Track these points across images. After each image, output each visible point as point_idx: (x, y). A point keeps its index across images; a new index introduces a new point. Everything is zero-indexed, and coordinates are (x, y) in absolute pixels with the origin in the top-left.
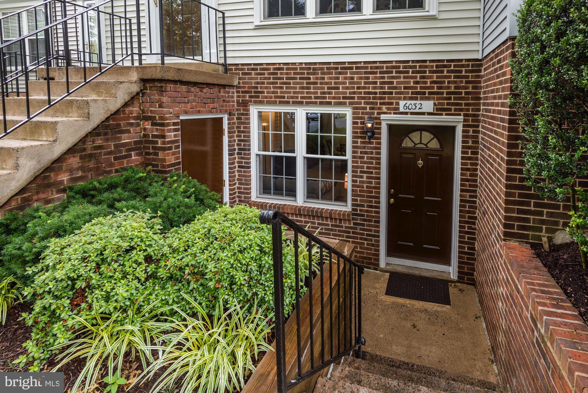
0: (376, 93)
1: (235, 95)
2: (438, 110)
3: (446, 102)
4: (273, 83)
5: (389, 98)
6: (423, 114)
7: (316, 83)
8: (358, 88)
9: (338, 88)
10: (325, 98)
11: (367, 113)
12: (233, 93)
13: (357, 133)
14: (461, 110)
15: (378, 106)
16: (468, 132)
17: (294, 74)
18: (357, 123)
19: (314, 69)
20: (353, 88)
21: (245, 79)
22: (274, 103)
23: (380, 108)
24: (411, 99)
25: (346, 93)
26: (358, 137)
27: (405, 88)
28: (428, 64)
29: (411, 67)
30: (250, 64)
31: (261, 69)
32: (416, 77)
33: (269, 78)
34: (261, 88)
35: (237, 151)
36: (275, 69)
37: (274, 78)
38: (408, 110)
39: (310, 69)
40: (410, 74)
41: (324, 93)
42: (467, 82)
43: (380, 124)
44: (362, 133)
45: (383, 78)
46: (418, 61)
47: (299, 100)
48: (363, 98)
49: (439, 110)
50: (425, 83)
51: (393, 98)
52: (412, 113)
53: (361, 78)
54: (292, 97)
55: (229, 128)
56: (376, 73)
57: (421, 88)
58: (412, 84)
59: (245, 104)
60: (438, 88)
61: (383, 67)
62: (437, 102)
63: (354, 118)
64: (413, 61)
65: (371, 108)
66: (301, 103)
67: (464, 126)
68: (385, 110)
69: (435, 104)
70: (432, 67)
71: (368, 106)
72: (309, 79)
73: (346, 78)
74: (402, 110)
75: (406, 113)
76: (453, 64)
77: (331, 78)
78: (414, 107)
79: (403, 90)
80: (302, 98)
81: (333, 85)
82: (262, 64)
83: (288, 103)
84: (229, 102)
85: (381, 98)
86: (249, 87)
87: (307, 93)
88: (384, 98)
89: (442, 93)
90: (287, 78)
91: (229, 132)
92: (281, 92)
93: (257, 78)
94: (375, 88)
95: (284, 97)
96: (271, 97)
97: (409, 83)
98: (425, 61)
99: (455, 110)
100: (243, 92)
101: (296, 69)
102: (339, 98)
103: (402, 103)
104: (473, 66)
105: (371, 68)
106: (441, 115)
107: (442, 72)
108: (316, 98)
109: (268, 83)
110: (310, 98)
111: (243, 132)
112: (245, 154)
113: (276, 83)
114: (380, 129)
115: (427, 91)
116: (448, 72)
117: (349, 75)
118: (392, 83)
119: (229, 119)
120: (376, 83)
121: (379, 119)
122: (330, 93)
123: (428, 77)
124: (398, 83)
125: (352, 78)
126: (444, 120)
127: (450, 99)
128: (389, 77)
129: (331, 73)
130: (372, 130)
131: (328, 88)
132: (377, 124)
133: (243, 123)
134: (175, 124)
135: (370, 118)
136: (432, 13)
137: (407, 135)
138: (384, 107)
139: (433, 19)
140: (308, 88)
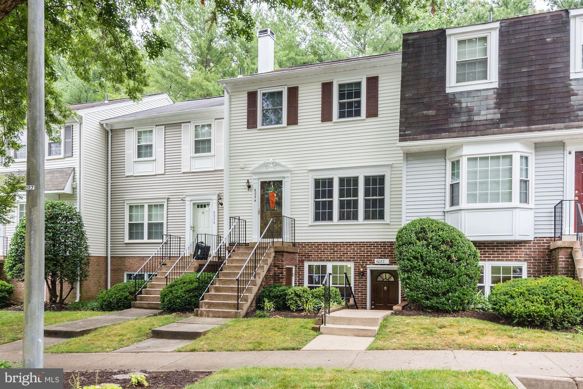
0: (364, 256)
1: (298, 257)
2: (391, 263)
3: (394, 259)
4: (317, 251)
5: (370, 258)
6: (385, 265)
7: (337, 251)
8: (357, 253)
9: (348, 254)
10: (342, 258)
11: (361, 265)
13: (356, 274)
15: (366, 261)
17: (327, 247)
18: (356, 269)
19: (336, 245)
20: (354, 253)
21: (303, 249)
22: (317, 260)
23: (366, 263)
24: (379, 258)
25: (351, 256)
27: (377, 253)
29: (379, 244)
30: (306, 243)
31: (311, 245)
32: (381, 249)
33: (315, 249)
34: (311, 253)
36: (318, 245)
37: (317, 249)
38: (378, 263)
39: (334, 245)
40: (379, 248)
41: (341, 256)
45: (368, 249)
46: (382, 242)
47: (329, 259)
48: (359, 258)
50: (385, 251)
51: (372, 258)
52: (381, 265)
53: (358, 249)
54: (326, 258)
55: (295, 273)
56: (364, 247)
57: (384, 253)
59: (302, 262)
60: (391, 253)
61: (367, 244)
63: (355, 267)
64: (380, 242)
65: (363, 263)
66: (330, 260)
69: (390, 260)
70: (388, 244)
72: (334, 249)
73: (351, 249)
74: (376, 263)
75: (378, 265)
77: (344, 249)
78: (381, 262)
79: (376, 255)
80: (331, 258)
81: (345, 252)
82: (312, 243)
83: (324, 260)
84: (295, 260)
85: (367, 258)
86: (305, 253)
87: (333, 256)
89: (393, 256)
90: (323, 249)
91: (295, 275)
92: (321, 256)
93: (309, 249)
94: (364, 253)
95: (322, 258)
96: (316, 258)
97: (379, 251)
98: (385, 242)
100: (301, 256)
101: (328, 245)
102: (348, 258)
105: (362, 245)
106: (392, 265)
107: (393, 246)
108: (337, 258)
109: (314, 251)
110: (335, 258)
111: (301, 275)
113: (318, 251)
114: (367, 272)
115: (386, 255)
117: (352, 248)
119: (295, 269)
120: (364, 251)
121: (366, 267)
122: (343, 256)
123: (387, 249)
124: (374, 251)
125: (354, 249)
126: (393, 267)
128: (370, 249)
129: (345, 247)
130: (363, 272)
131: (343, 254)
132: (365, 269)
133: (301, 271)
134: (285, 268)
135: (362, 267)
136: (388, 222)
137: (379, 275)
138: (368, 262)
139: (388, 224)
140: (333, 253)
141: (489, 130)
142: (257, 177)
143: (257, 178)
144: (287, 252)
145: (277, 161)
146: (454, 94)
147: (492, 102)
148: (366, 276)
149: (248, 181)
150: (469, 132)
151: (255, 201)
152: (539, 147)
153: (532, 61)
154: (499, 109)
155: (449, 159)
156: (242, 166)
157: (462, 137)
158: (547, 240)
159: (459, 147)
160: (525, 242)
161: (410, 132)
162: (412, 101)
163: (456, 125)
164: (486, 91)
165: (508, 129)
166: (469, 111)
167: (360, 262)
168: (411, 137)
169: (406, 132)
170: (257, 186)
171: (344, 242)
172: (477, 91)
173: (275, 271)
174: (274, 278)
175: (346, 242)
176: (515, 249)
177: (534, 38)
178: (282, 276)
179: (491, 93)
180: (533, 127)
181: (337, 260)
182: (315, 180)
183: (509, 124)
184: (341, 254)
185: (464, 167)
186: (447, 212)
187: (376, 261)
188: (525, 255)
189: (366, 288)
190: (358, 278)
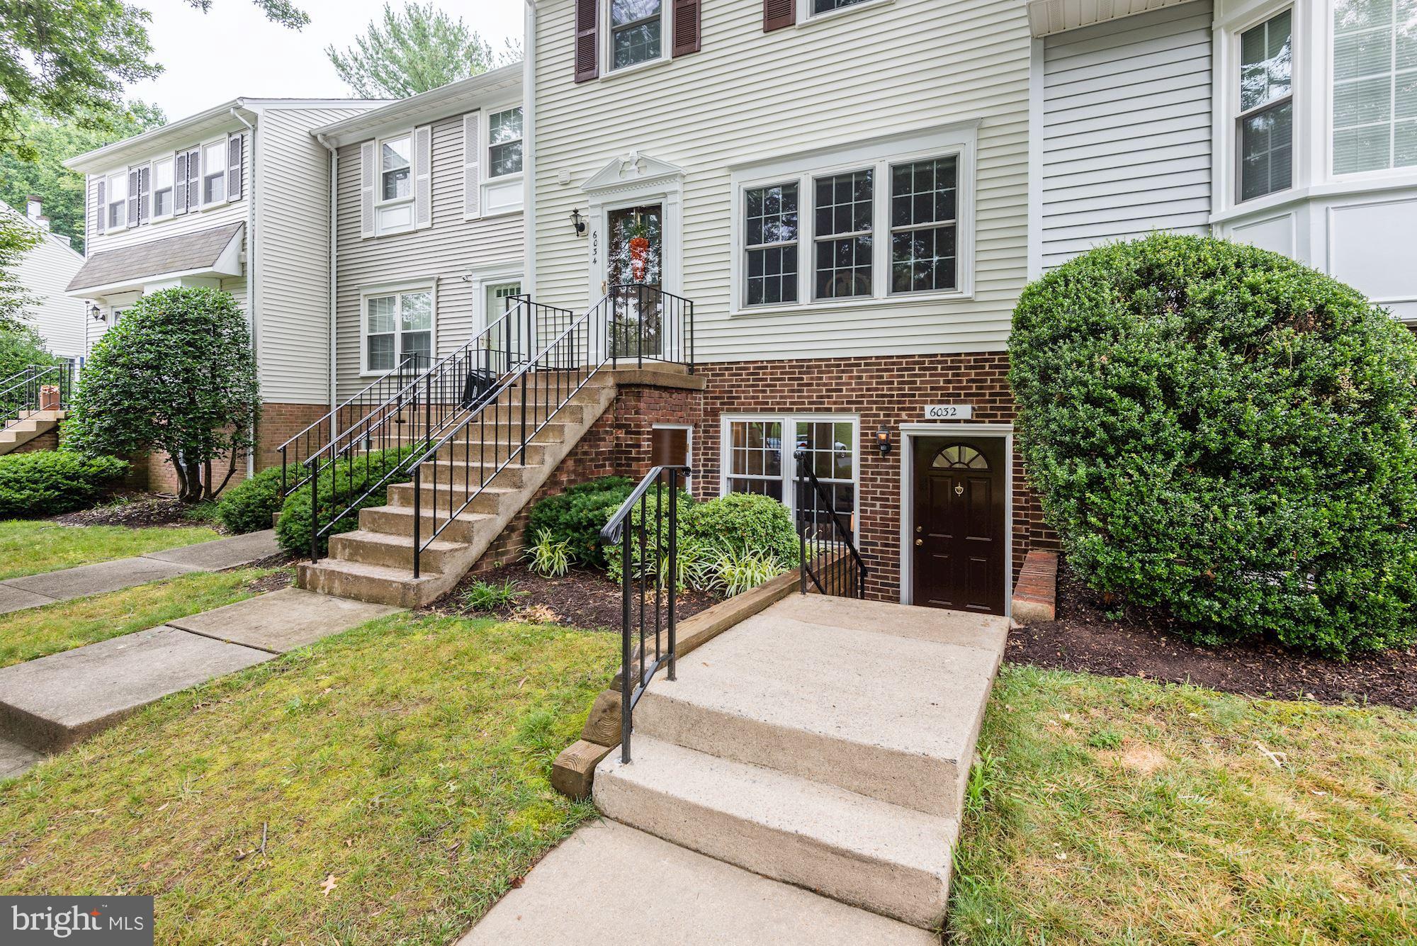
0: (892, 396)
1: (702, 401)
2: (977, 416)
3: (989, 405)
4: (753, 386)
5: (910, 402)
6: (958, 421)
7: (811, 385)
8: (868, 390)
9: (841, 390)
10: (823, 403)
11: (880, 422)
12: (700, 399)
14: (1010, 416)
15: (896, 412)
17: (782, 373)
18: (867, 434)
19: (808, 367)
20: (861, 390)
21: (716, 381)
22: (755, 410)
23: (898, 415)
24: (941, 402)
25: (852, 396)
26: (868, 453)
27: (932, 389)
28: (963, 357)
29: (939, 362)
30: (723, 363)
31: (737, 369)
32: (947, 375)
33: (748, 380)
34: (737, 392)
35: (702, 473)
36: (755, 368)
37: (754, 380)
38: (936, 417)
39: (802, 367)
40: (939, 371)
41: (822, 397)
43: (899, 435)
44: (873, 447)
45: (903, 376)
46: (949, 355)
47: (788, 406)
48: (875, 403)
49: (979, 417)
50: (960, 381)
51: (916, 402)
52: (943, 421)
53: (872, 377)
54: (778, 403)
55: (694, 443)
56: (892, 370)
57: (954, 388)
58: (942, 384)
59: (714, 413)
60: (978, 388)
61: (901, 363)
62: (976, 406)
63: (862, 428)
64: (942, 355)
65: (885, 415)
66: (790, 410)
67: (1015, 437)
68: (905, 418)
69: (973, 409)
70: (969, 361)
71: (882, 413)
72: (802, 379)
73: (851, 378)
74: (928, 416)
75: (934, 421)
76: (997, 357)
77: (831, 378)
78: (945, 413)
79: (929, 392)
80: (792, 403)
81: (834, 387)
82: (738, 363)
83: (772, 410)
84: (695, 410)
85: (899, 402)
86: (720, 392)
87: (799, 397)
88: (904, 402)
89: (984, 395)
90: (771, 380)
91: (694, 449)
92: (763, 397)
93: (732, 380)
94: (890, 390)
95: (767, 404)
96: (750, 404)
97: (938, 382)
98: (959, 355)
99: (1002, 416)
100: (712, 398)
101: (784, 367)
102: (843, 403)
103: (928, 408)
105: (885, 364)
106: (984, 422)
107: (983, 367)
108: (810, 403)
109: (746, 386)
110: (803, 403)
111: (712, 448)
112: (712, 477)
113: (758, 386)
114: (898, 441)
115: (962, 392)
116: (991, 367)
117: (855, 374)
118: (915, 382)
119: (694, 432)
120: (892, 383)
121: (897, 428)
122: (829, 397)
123: (964, 375)
124: (922, 382)
125: (860, 377)
126: (987, 429)
127: (995, 401)
128: (909, 376)
129: (833, 371)
131: (828, 390)
132: (894, 435)
133: (711, 437)
134: (648, 433)
135: (884, 428)
136: (968, 294)
137: (940, 451)
138: (904, 413)
139: (969, 301)
140: (799, 391)
143: (599, 202)
144: (656, 387)
145: (648, 155)
148: (898, 454)
149: (576, 213)
151: (595, 262)
156: (564, 177)
167: (878, 415)
171: (829, 359)
173: (617, 438)
174: (617, 458)
175: (834, 359)
178: (639, 453)
181: (810, 410)
182: (749, 192)
184: (821, 391)
187: (929, 410)
189: (898, 488)
190: (873, 460)
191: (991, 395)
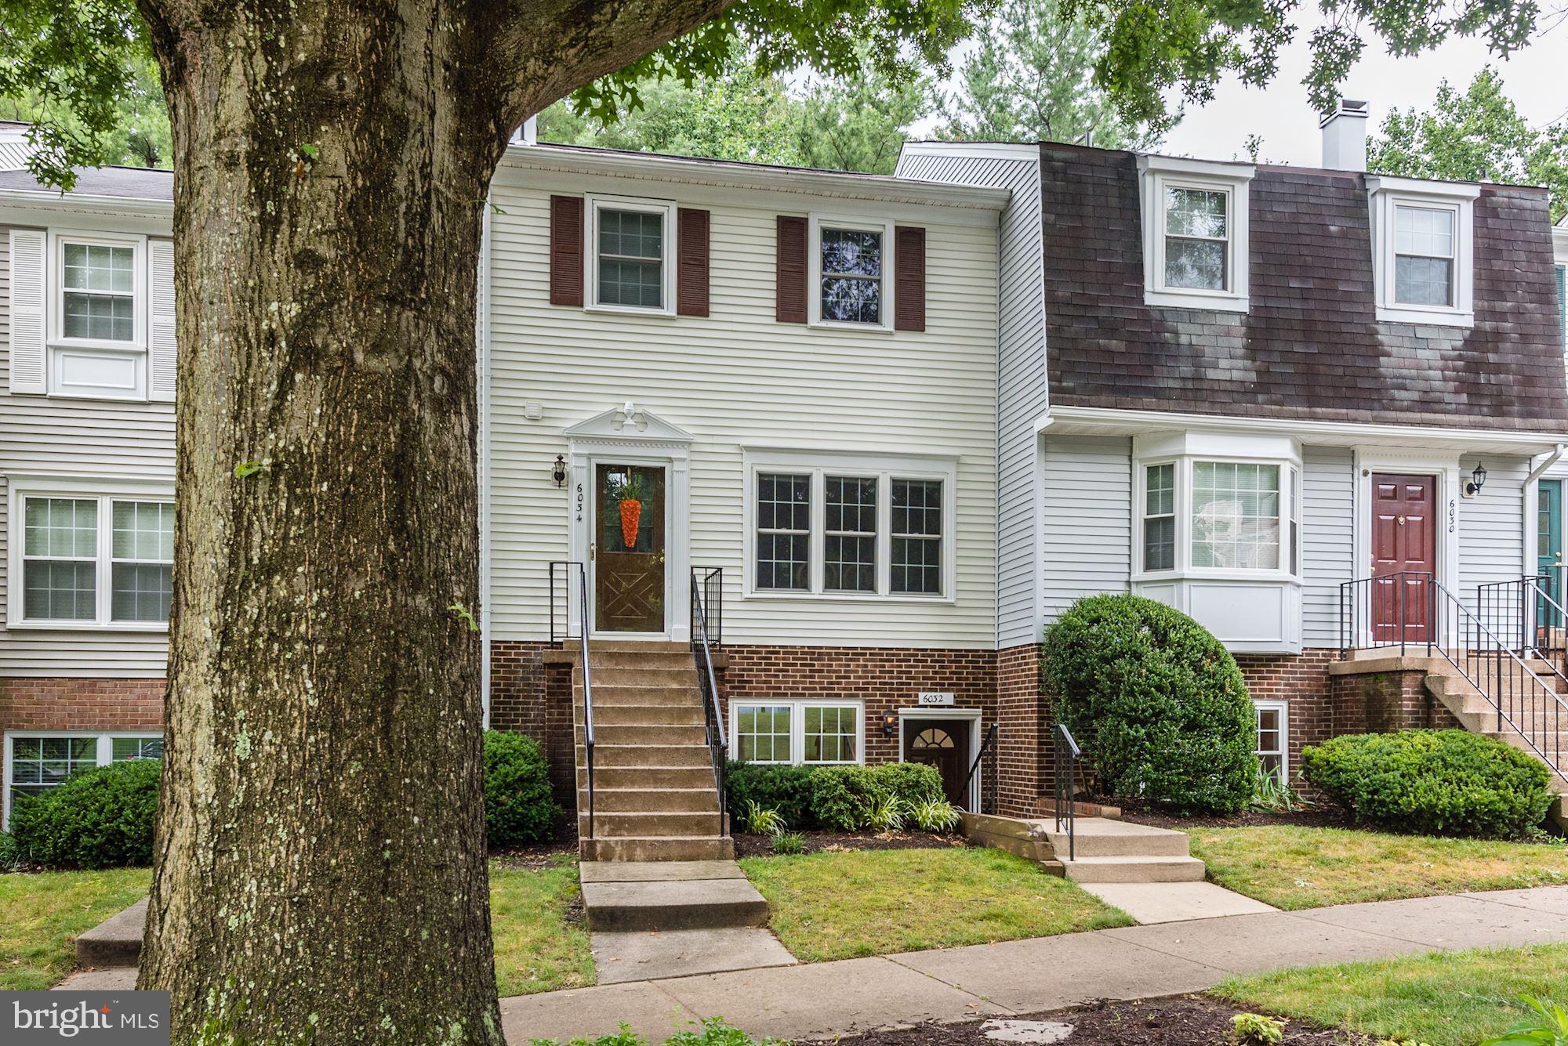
0: (893, 684)
2: (957, 702)
3: (965, 694)
4: (765, 670)
5: (908, 690)
6: (943, 707)
7: (821, 671)
8: (873, 678)
9: (849, 678)
10: (833, 689)
11: (883, 707)
13: (871, 730)
14: (980, 702)
15: (896, 698)
16: (986, 725)
17: (795, 659)
18: (871, 719)
19: (819, 654)
20: (867, 677)
22: (767, 695)
23: (897, 701)
24: (931, 690)
25: (858, 683)
26: (873, 736)
27: (924, 678)
28: (946, 653)
29: (929, 656)
30: (734, 646)
31: (749, 652)
32: (934, 667)
33: (761, 664)
34: (748, 676)
36: (768, 653)
37: (766, 664)
38: (927, 704)
39: (814, 653)
40: (929, 664)
41: (832, 683)
42: (984, 673)
43: (897, 719)
44: (877, 730)
45: (901, 666)
46: (936, 650)
47: (799, 692)
48: (879, 689)
49: (959, 703)
50: (945, 673)
51: (911, 689)
52: (932, 706)
53: (876, 666)
54: (791, 688)
56: (892, 661)
57: (941, 678)
58: (931, 675)
60: (957, 679)
61: (899, 655)
62: (956, 694)
63: (867, 713)
64: (931, 650)
65: (887, 701)
66: (803, 695)
67: (983, 719)
68: (903, 703)
69: (954, 696)
70: (951, 656)
71: (884, 699)
72: (813, 666)
73: (858, 666)
74: (921, 702)
75: (926, 706)
76: (970, 654)
77: (840, 665)
78: (934, 700)
79: (921, 681)
80: (803, 689)
81: (843, 674)
82: (750, 646)
83: (785, 695)
85: (898, 690)
86: (730, 675)
87: (811, 683)
88: (902, 690)
89: (961, 685)
92: (776, 682)
94: (891, 678)
95: (780, 688)
97: (928, 672)
98: (943, 651)
99: (974, 703)
101: (799, 653)
102: (850, 690)
103: (922, 695)
104: (989, 656)
105: (887, 655)
106: (961, 708)
107: (961, 662)
108: (821, 689)
110: (815, 689)
114: (897, 725)
115: (946, 682)
116: (966, 662)
117: (861, 662)
118: (910, 672)
120: (892, 672)
121: (896, 713)
122: (838, 683)
123: (948, 667)
124: (916, 673)
126: (963, 713)
127: (969, 690)
128: (906, 666)
129: (841, 660)
130: (890, 726)
131: (837, 677)
132: (895, 719)
135: (887, 713)
136: (949, 600)
137: (922, 733)
138: (902, 699)
139: (951, 605)
140: (811, 677)
141: (1237, 405)
142: (585, 450)
143: (586, 452)
145: (652, 411)
146: (1162, 310)
147: (1238, 343)
149: (560, 458)
150: (1198, 404)
151: (580, 519)
152: (1312, 454)
153: (1305, 266)
154: (1254, 360)
155: (1141, 460)
156: (533, 411)
157: (1185, 412)
158: (1324, 655)
159: (1178, 434)
160: (1287, 657)
161: (1071, 384)
162: (1071, 311)
163: (1171, 384)
164: (1225, 316)
165: (1273, 407)
166: (1196, 355)
168: (1075, 396)
169: (1064, 384)
170: (582, 475)
171: (839, 648)
172: (1209, 312)
175: (844, 648)
176: (1268, 672)
177: (1307, 219)
179: (1235, 322)
180: (1319, 410)
181: (822, 695)
182: (761, 475)
183: (1274, 397)
184: (831, 677)
185: (1186, 481)
186: (1137, 583)
187: (922, 696)
188: (1286, 685)
190: (877, 742)
191: (967, 685)
